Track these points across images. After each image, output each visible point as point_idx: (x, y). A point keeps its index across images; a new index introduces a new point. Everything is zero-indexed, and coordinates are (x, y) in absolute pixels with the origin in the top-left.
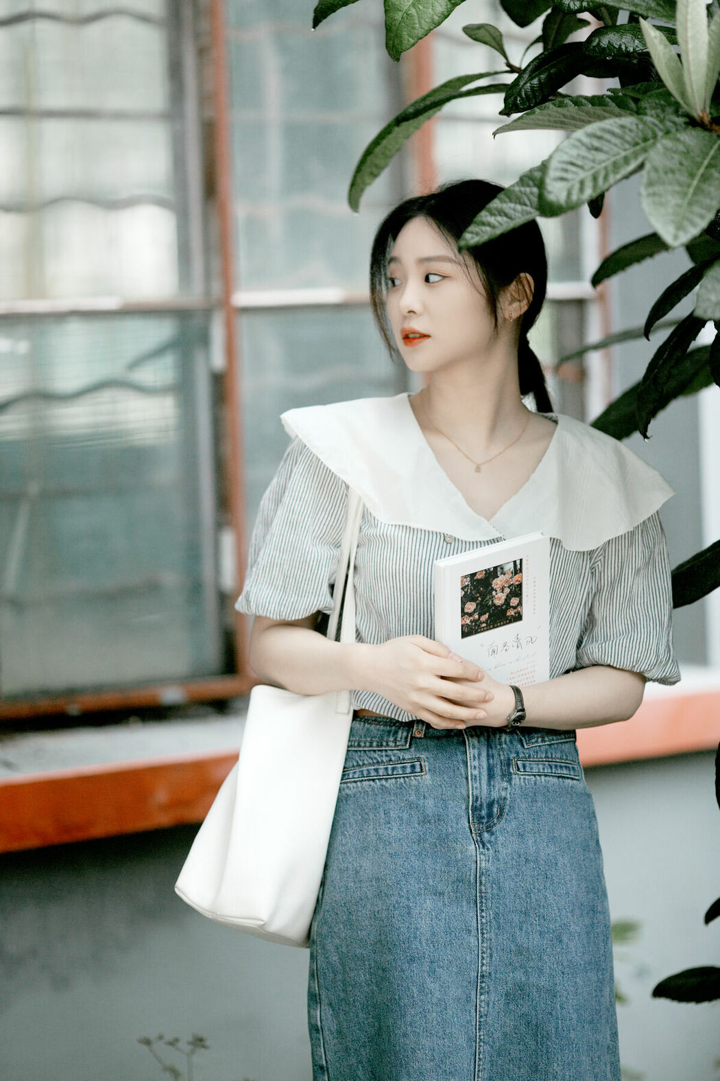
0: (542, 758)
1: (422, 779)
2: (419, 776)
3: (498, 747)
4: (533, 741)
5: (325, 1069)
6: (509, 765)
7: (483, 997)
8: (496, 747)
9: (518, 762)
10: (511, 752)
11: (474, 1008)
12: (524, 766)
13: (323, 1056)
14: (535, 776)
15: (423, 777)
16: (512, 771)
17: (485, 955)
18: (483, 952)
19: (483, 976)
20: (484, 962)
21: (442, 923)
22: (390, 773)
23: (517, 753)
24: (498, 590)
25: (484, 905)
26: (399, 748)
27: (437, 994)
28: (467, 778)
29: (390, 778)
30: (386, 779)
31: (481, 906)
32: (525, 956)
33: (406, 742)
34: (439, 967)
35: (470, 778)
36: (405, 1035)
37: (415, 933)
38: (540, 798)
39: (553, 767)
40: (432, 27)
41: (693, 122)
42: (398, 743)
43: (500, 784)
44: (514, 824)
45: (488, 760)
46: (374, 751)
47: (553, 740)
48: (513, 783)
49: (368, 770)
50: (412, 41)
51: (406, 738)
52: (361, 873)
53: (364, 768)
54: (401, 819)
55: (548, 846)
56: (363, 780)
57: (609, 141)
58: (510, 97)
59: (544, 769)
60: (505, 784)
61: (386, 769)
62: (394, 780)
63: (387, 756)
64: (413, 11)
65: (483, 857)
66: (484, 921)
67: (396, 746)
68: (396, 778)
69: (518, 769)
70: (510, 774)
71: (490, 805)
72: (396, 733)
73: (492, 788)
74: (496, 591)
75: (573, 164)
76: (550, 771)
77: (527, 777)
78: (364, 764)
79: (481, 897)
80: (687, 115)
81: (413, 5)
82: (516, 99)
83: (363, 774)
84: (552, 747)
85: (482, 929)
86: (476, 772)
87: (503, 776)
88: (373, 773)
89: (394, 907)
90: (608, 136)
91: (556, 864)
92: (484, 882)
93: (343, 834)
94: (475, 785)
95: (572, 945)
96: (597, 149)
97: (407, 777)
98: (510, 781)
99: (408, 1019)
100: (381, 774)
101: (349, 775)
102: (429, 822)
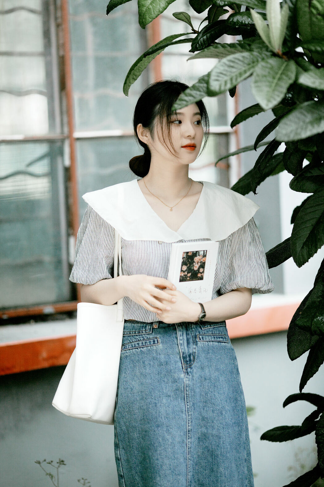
0: (210, 334)
1: (158, 346)
2: (157, 345)
3: (191, 330)
4: (206, 326)
5: (123, 476)
6: (196, 337)
7: (189, 440)
8: (190, 330)
9: (200, 336)
10: (196, 332)
11: (186, 445)
12: (203, 338)
13: (122, 471)
14: (207, 342)
15: (159, 345)
16: (197, 340)
17: (189, 422)
18: (189, 421)
19: (189, 431)
20: (189, 425)
21: (170, 409)
22: (144, 345)
23: (199, 332)
24: (196, 262)
25: (188, 400)
26: (148, 333)
27: (170, 441)
28: (178, 345)
29: (144, 347)
30: (143, 348)
31: (187, 401)
32: (206, 421)
33: (150, 330)
34: (171, 428)
35: (179, 345)
36: (157, 459)
37: (159, 414)
38: (210, 351)
39: (216, 338)
40: (159, 14)
41: (274, 55)
42: (147, 331)
43: (192, 346)
44: (200, 363)
45: (187, 336)
46: (137, 335)
47: (215, 326)
48: (198, 345)
49: (134, 344)
50: (150, 20)
51: (150, 329)
52: (134, 390)
53: (133, 343)
54: (150, 364)
55: (215, 372)
56: (133, 349)
57: (237, 63)
58: (194, 44)
59: (211, 339)
60: (195, 346)
61: (143, 343)
62: (146, 348)
63: (142, 337)
64: (151, 7)
65: (187, 379)
66: (188, 407)
67: (146, 333)
68: (147, 347)
69: (200, 339)
70: (197, 342)
71: (190, 356)
72: (146, 327)
73: (189, 348)
74: (195, 263)
75: (221, 73)
76: (214, 339)
77: (204, 343)
78: (133, 342)
79: (187, 396)
80: (271, 51)
81: (151, 4)
82: (196, 45)
83: (132, 346)
84: (215, 329)
85: (188, 411)
86: (182, 342)
87: (194, 343)
88: (137, 345)
89: (149, 403)
90: (237, 61)
91: (219, 380)
92: (187, 390)
93: (125, 373)
94: (182, 348)
95: (226, 416)
96: (232, 67)
97: (152, 346)
98: (197, 345)
99: (158, 452)
100: (140, 346)
101: (126, 347)
102: (162, 365)
